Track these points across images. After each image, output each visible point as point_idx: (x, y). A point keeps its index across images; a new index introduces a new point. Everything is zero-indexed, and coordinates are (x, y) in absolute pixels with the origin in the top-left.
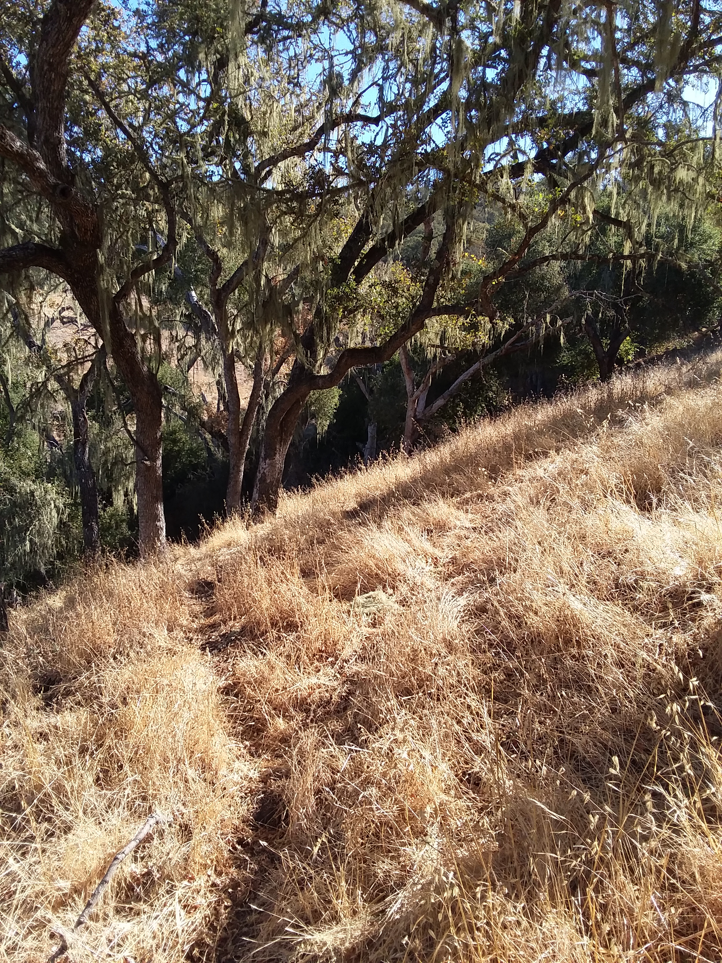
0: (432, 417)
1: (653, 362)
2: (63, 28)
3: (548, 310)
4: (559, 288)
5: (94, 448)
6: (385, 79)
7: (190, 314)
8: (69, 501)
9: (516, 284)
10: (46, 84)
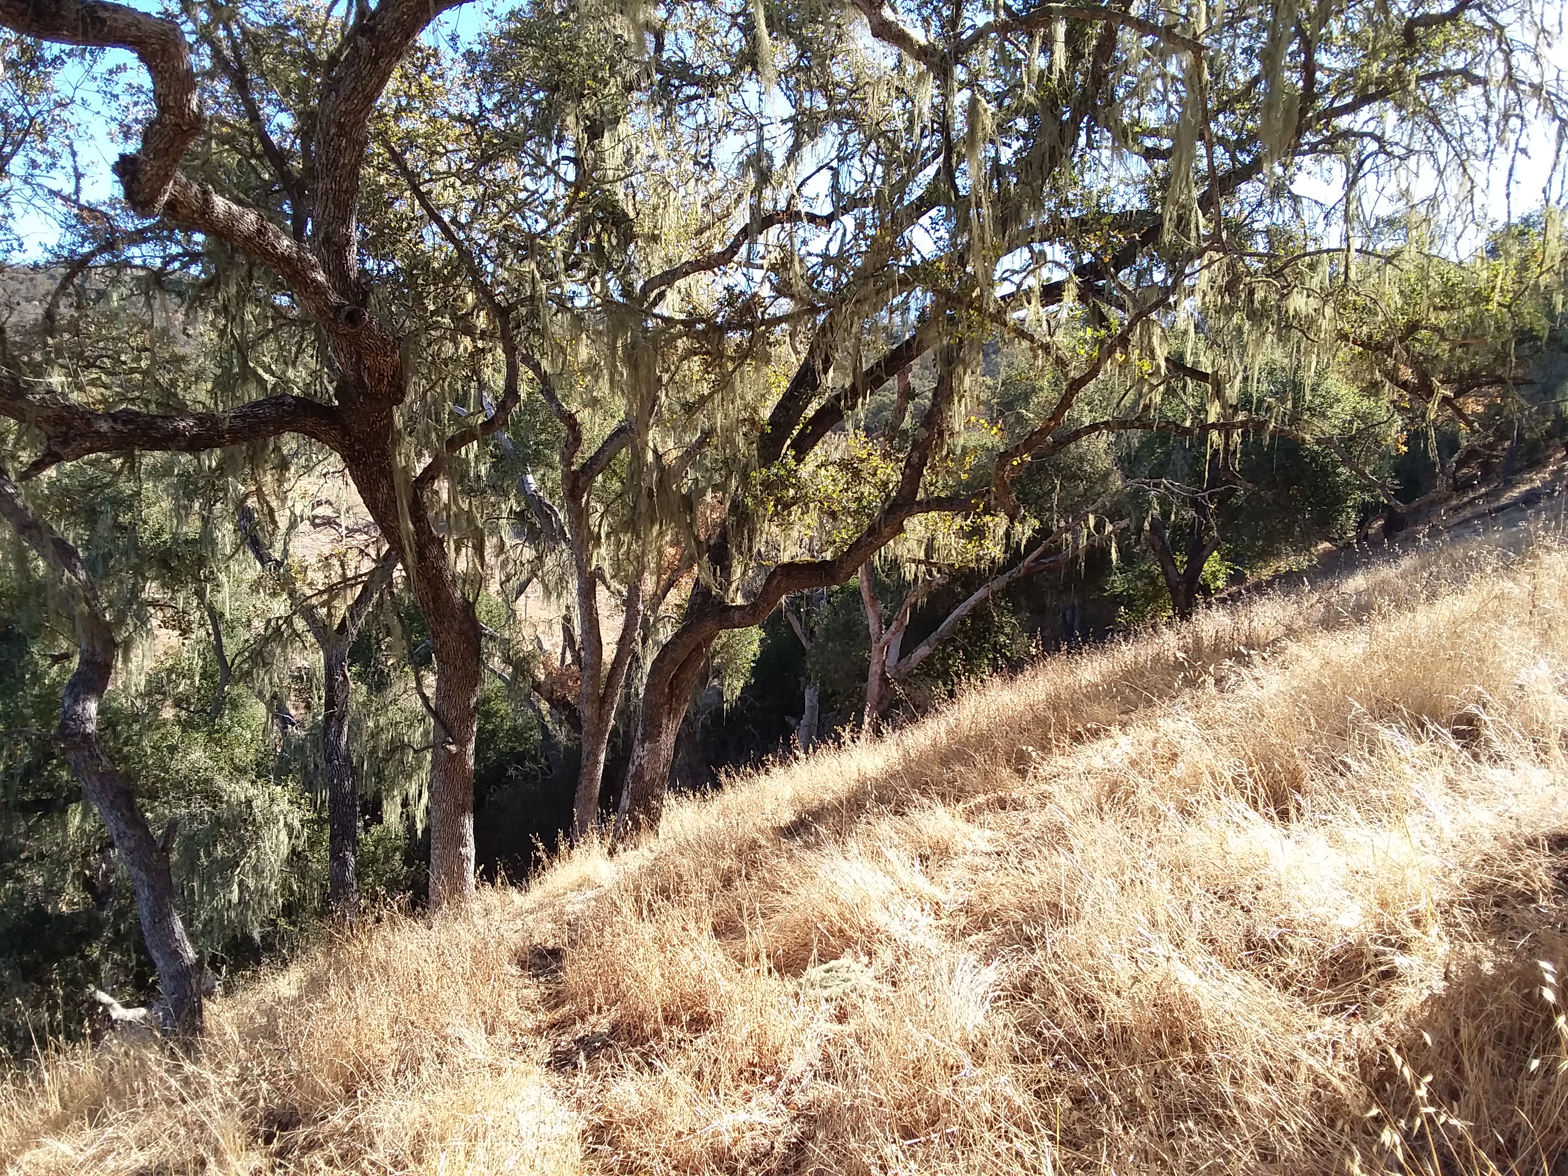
0: (910, 674)
1: (1259, 588)
2: (364, 73)
3: (1091, 508)
4: (1106, 475)
5: (357, 725)
6: (841, 159)
7: (522, 512)
8: (310, 815)
9: (1041, 468)
10: (332, 156)
